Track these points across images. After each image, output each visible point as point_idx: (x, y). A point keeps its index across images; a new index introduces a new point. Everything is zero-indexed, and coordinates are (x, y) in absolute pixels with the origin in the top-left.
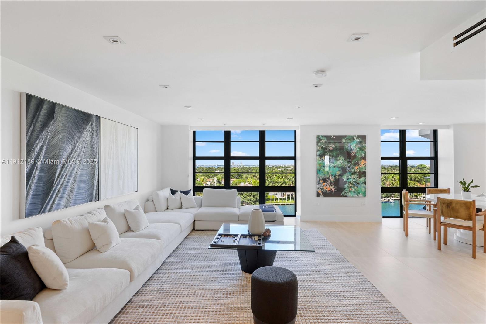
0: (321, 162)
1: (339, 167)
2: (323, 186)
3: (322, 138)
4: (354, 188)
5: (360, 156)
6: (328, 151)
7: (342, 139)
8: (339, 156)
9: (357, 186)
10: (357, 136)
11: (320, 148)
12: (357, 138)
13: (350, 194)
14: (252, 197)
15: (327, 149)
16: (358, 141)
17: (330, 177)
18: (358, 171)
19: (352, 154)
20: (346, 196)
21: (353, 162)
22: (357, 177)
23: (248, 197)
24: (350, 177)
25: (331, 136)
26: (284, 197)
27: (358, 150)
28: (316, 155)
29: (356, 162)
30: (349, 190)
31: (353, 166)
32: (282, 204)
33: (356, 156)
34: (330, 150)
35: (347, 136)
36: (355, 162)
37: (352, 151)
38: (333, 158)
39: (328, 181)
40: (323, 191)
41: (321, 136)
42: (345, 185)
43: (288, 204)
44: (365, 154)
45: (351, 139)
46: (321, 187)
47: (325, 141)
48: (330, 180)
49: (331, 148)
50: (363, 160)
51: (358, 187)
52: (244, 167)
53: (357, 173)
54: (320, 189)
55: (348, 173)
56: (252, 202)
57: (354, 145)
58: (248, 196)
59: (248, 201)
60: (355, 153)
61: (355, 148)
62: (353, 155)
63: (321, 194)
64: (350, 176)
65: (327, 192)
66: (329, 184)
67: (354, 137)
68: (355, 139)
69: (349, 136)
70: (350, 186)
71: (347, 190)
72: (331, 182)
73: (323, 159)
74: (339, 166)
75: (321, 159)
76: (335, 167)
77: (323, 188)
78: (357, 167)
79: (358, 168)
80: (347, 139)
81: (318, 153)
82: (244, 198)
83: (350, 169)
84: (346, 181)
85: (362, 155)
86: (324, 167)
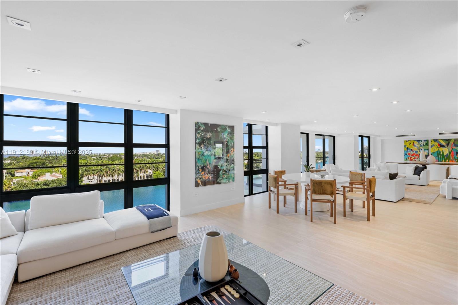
0: (200, 150)
1: (215, 156)
2: (202, 175)
3: (201, 125)
4: (226, 175)
6: (206, 139)
7: (217, 128)
9: (228, 173)
10: (228, 126)
11: (199, 135)
12: (228, 128)
13: (223, 181)
15: (205, 137)
16: (229, 130)
17: (208, 165)
18: (229, 159)
19: (225, 143)
20: (220, 183)
22: (228, 164)
24: (223, 165)
25: (208, 124)
27: (229, 139)
28: (196, 143)
30: (223, 177)
31: (226, 154)
33: (228, 144)
34: (208, 138)
35: (221, 125)
37: (225, 140)
38: (210, 146)
39: (206, 170)
40: (201, 180)
41: (200, 123)
42: (220, 173)
44: (234, 143)
45: (224, 128)
46: (200, 177)
47: (204, 129)
48: (208, 168)
49: (209, 137)
50: (233, 149)
51: (230, 173)
53: (228, 161)
54: (199, 178)
55: (222, 161)
57: (226, 135)
60: (227, 142)
61: (227, 138)
63: (201, 184)
64: (224, 163)
65: (205, 181)
66: (207, 173)
67: (226, 127)
69: (223, 125)
70: (223, 173)
71: (221, 177)
72: (209, 171)
73: (202, 147)
75: (200, 147)
76: (212, 155)
77: (202, 177)
79: (229, 156)
80: (221, 129)
81: (198, 141)
83: (223, 157)
84: (221, 168)
85: (231, 144)
86: (203, 155)
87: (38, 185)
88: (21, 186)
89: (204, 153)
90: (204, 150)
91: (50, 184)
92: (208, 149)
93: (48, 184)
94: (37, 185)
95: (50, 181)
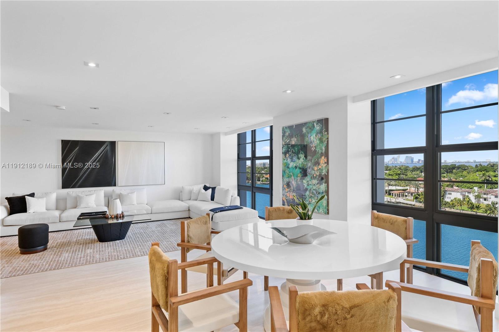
0: (285, 161)
1: (300, 168)
4: (314, 199)
5: (320, 152)
7: (302, 128)
8: (301, 153)
9: (317, 197)
10: (317, 121)
11: (285, 142)
12: (317, 125)
15: (290, 145)
17: (293, 181)
18: (318, 174)
19: (312, 149)
21: (313, 161)
22: (317, 182)
24: (310, 183)
27: (318, 142)
28: (282, 152)
29: (317, 160)
30: (310, 201)
31: (313, 166)
33: (316, 151)
35: (307, 123)
36: (315, 160)
37: (312, 144)
38: (295, 156)
39: (291, 187)
40: (287, 198)
45: (311, 126)
47: (289, 134)
49: (294, 143)
50: (323, 158)
53: (317, 177)
54: (285, 195)
55: (308, 177)
57: (314, 135)
60: (315, 147)
61: (315, 140)
62: (314, 149)
63: (286, 203)
64: (310, 180)
65: (290, 200)
66: (292, 191)
67: (314, 124)
68: (315, 126)
69: (309, 123)
70: (310, 195)
71: (307, 201)
72: (294, 188)
74: (301, 166)
75: (285, 157)
76: (297, 167)
77: (287, 195)
78: (316, 168)
79: (318, 170)
80: (307, 128)
81: (283, 150)
83: (310, 170)
84: (307, 187)
85: (322, 149)
86: (288, 167)
89: (289, 164)
90: (289, 160)
92: (293, 159)
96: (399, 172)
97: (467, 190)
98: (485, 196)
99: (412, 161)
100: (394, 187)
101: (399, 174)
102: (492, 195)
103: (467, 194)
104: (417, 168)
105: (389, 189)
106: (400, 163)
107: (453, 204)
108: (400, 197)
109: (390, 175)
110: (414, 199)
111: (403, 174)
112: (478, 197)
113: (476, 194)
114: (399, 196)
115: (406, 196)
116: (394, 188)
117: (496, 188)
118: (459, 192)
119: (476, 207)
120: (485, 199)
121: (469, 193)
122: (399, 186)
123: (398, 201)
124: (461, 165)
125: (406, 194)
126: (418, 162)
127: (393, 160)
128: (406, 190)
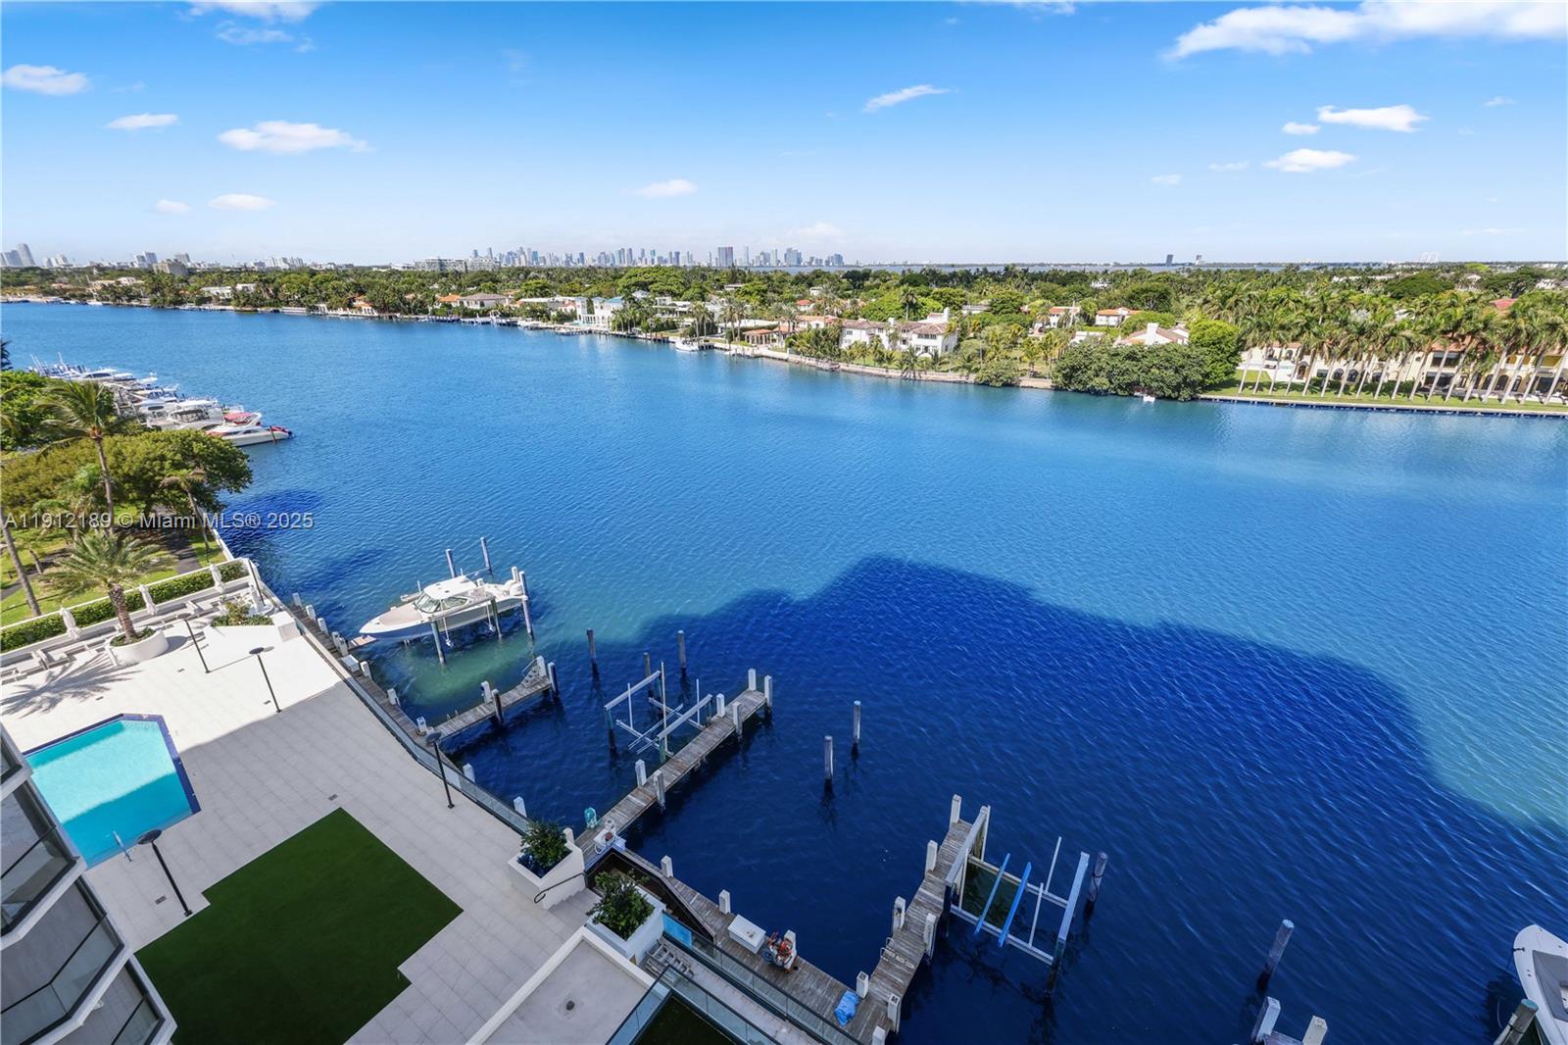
14: (1171, 372)
23: (1157, 372)
26: (1301, 378)
32: (1282, 401)
43: (1306, 406)
52: (1199, 270)
56: (1168, 387)
58: (1159, 369)
59: (1155, 384)
82: (1143, 372)
87: (1118, 355)
88: (1080, 352)
91: (1143, 357)
93: (1140, 355)
94: (1114, 355)
95: (1146, 348)
96: (764, 287)
97: (878, 323)
98: (904, 336)
99: (799, 260)
100: (752, 321)
101: (765, 291)
102: (914, 333)
103: (877, 333)
104: (804, 277)
105: (742, 325)
106: (775, 265)
107: (851, 354)
108: (762, 343)
109: (746, 293)
110: (786, 347)
111: (775, 292)
112: (893, 338)
113: (891, 331)
114: (760, 341)
115: (774, 341)
116: (750, 323)
117: (922, 319)
118: (863, 329)
119: (887, 358)
120: (904, 342)
121: (881, 329)
122: (761, 319)
123: (757, 352)
124: (880, 272)
125: (775, 336)
126: (810, 263)
127: (762, 259)
128: (775, 327)
